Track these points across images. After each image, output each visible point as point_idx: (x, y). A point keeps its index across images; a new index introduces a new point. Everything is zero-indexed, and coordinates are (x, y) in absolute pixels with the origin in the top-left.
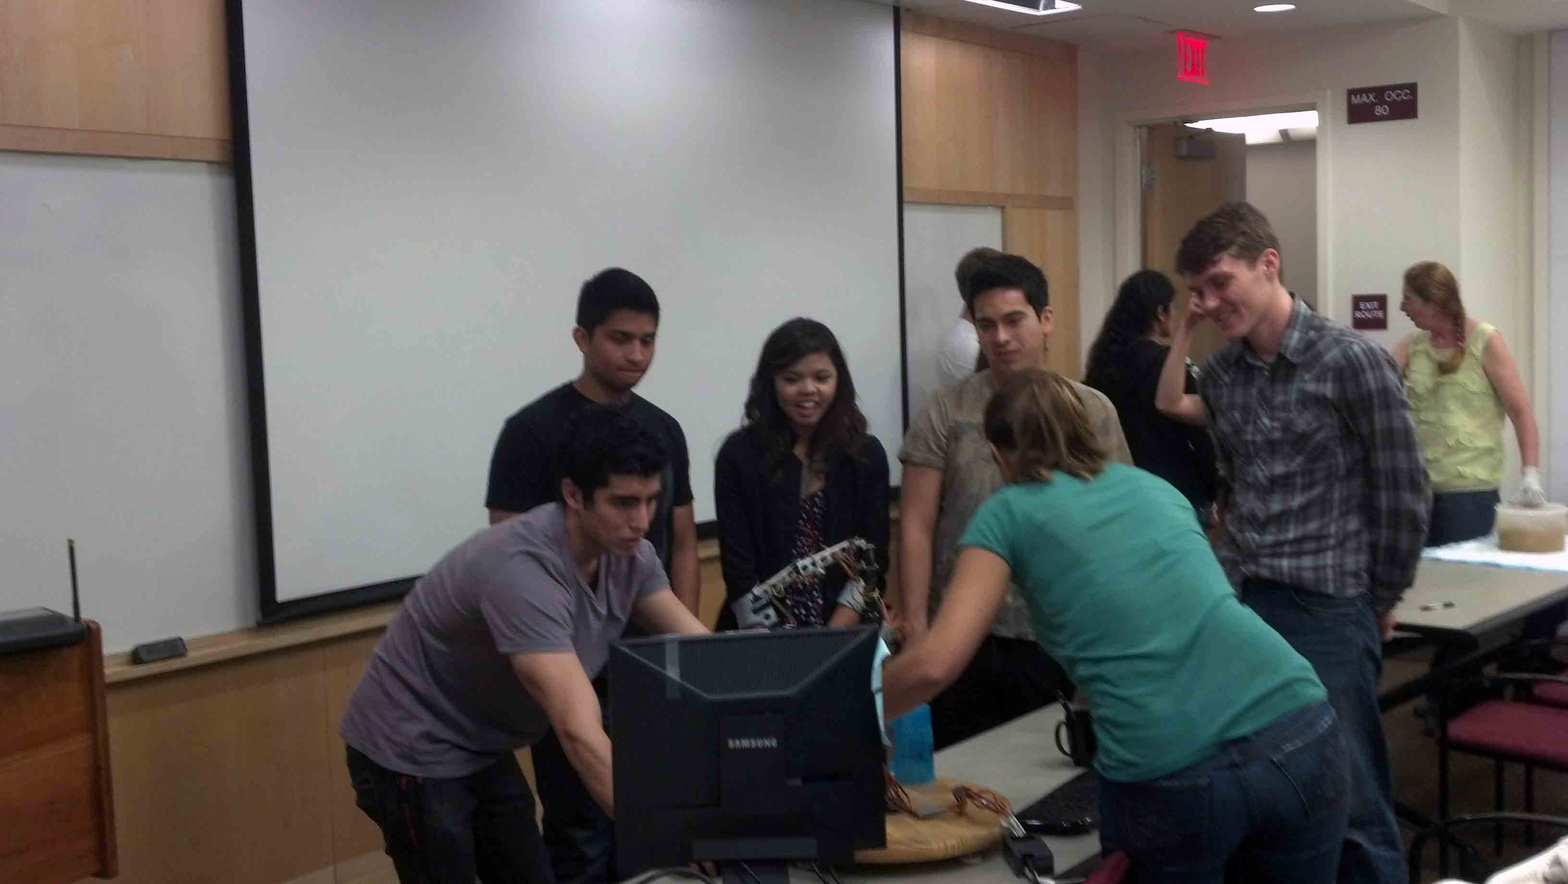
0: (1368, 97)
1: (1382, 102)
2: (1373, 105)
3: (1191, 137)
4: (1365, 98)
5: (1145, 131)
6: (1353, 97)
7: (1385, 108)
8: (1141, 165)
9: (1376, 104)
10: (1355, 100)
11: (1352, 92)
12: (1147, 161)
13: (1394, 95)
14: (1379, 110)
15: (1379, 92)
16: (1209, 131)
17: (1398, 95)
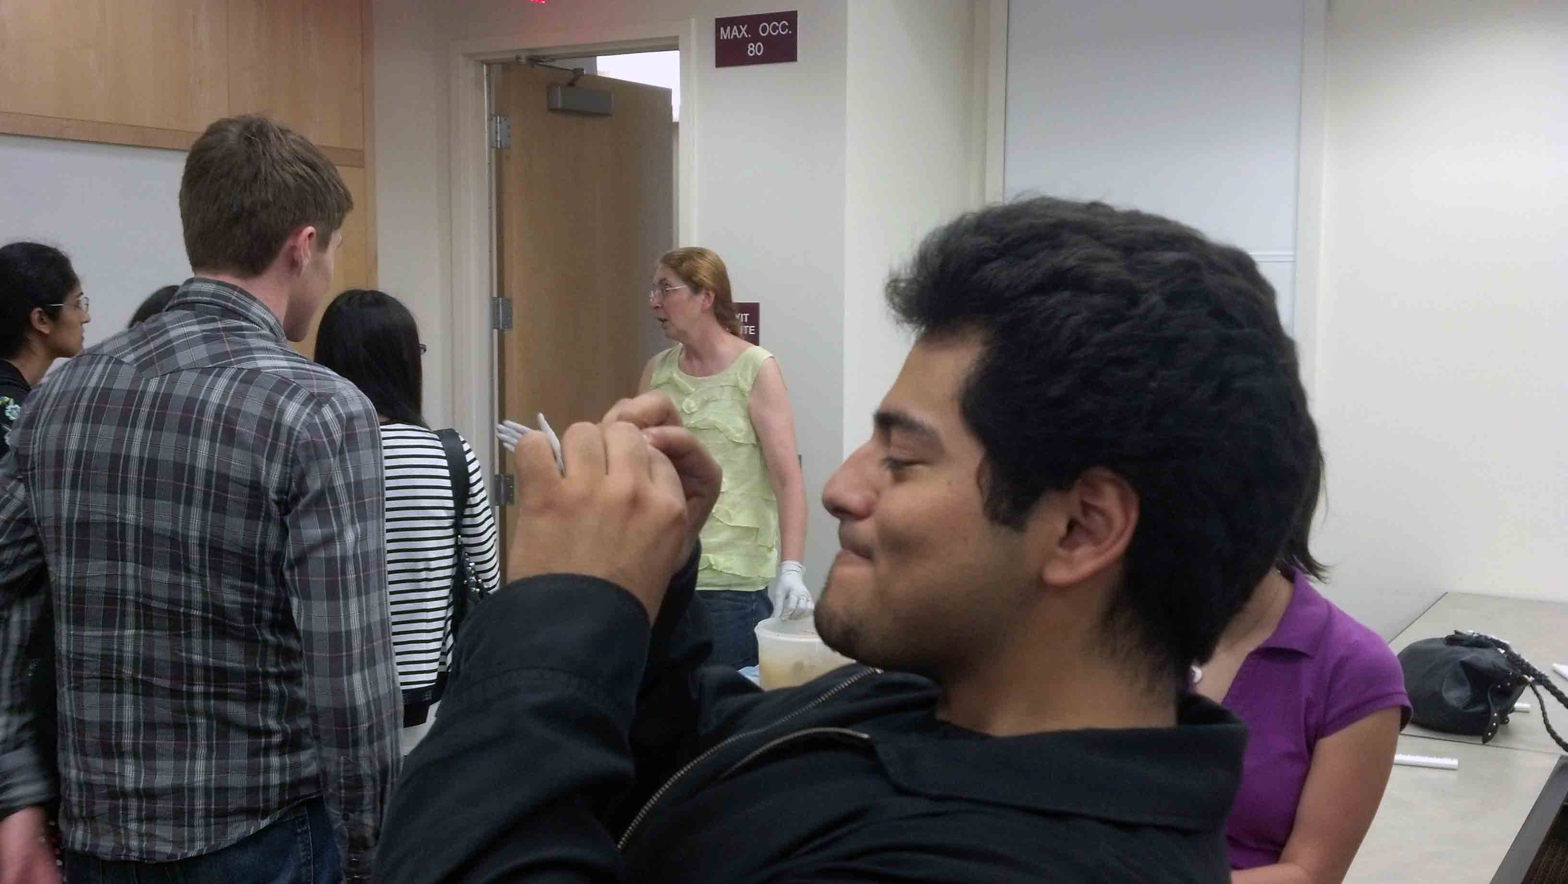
0: (740, 31)
1: (756, 38)
2: (745, 42)
4: (735, 32)
5: (497, 69)
6: (722, 29)
7: (759, 46)
8: (491, 115)
9: (748, 41)
10: (725, 35)
11: (722, 23)
13: (769, 29)
14: (753, 49)
15: (752, 22)
16: (578, 73)
17: (775, 28)
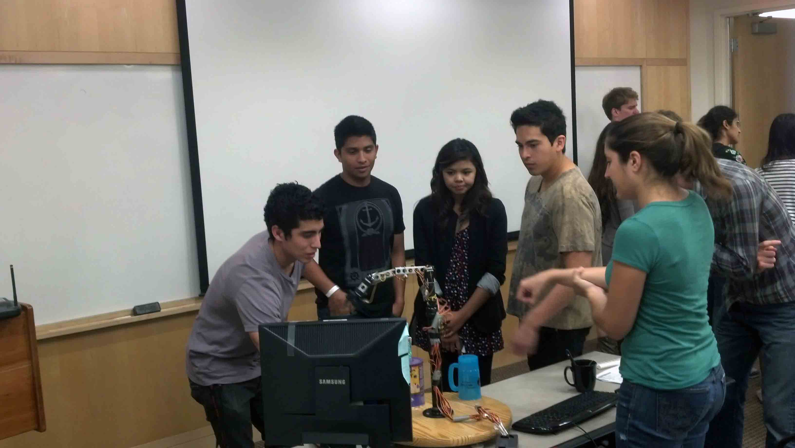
3: (761, 22)
5: (732, 20)
8: (730, 39)
12: (734, 37)
16: (770, 18)
